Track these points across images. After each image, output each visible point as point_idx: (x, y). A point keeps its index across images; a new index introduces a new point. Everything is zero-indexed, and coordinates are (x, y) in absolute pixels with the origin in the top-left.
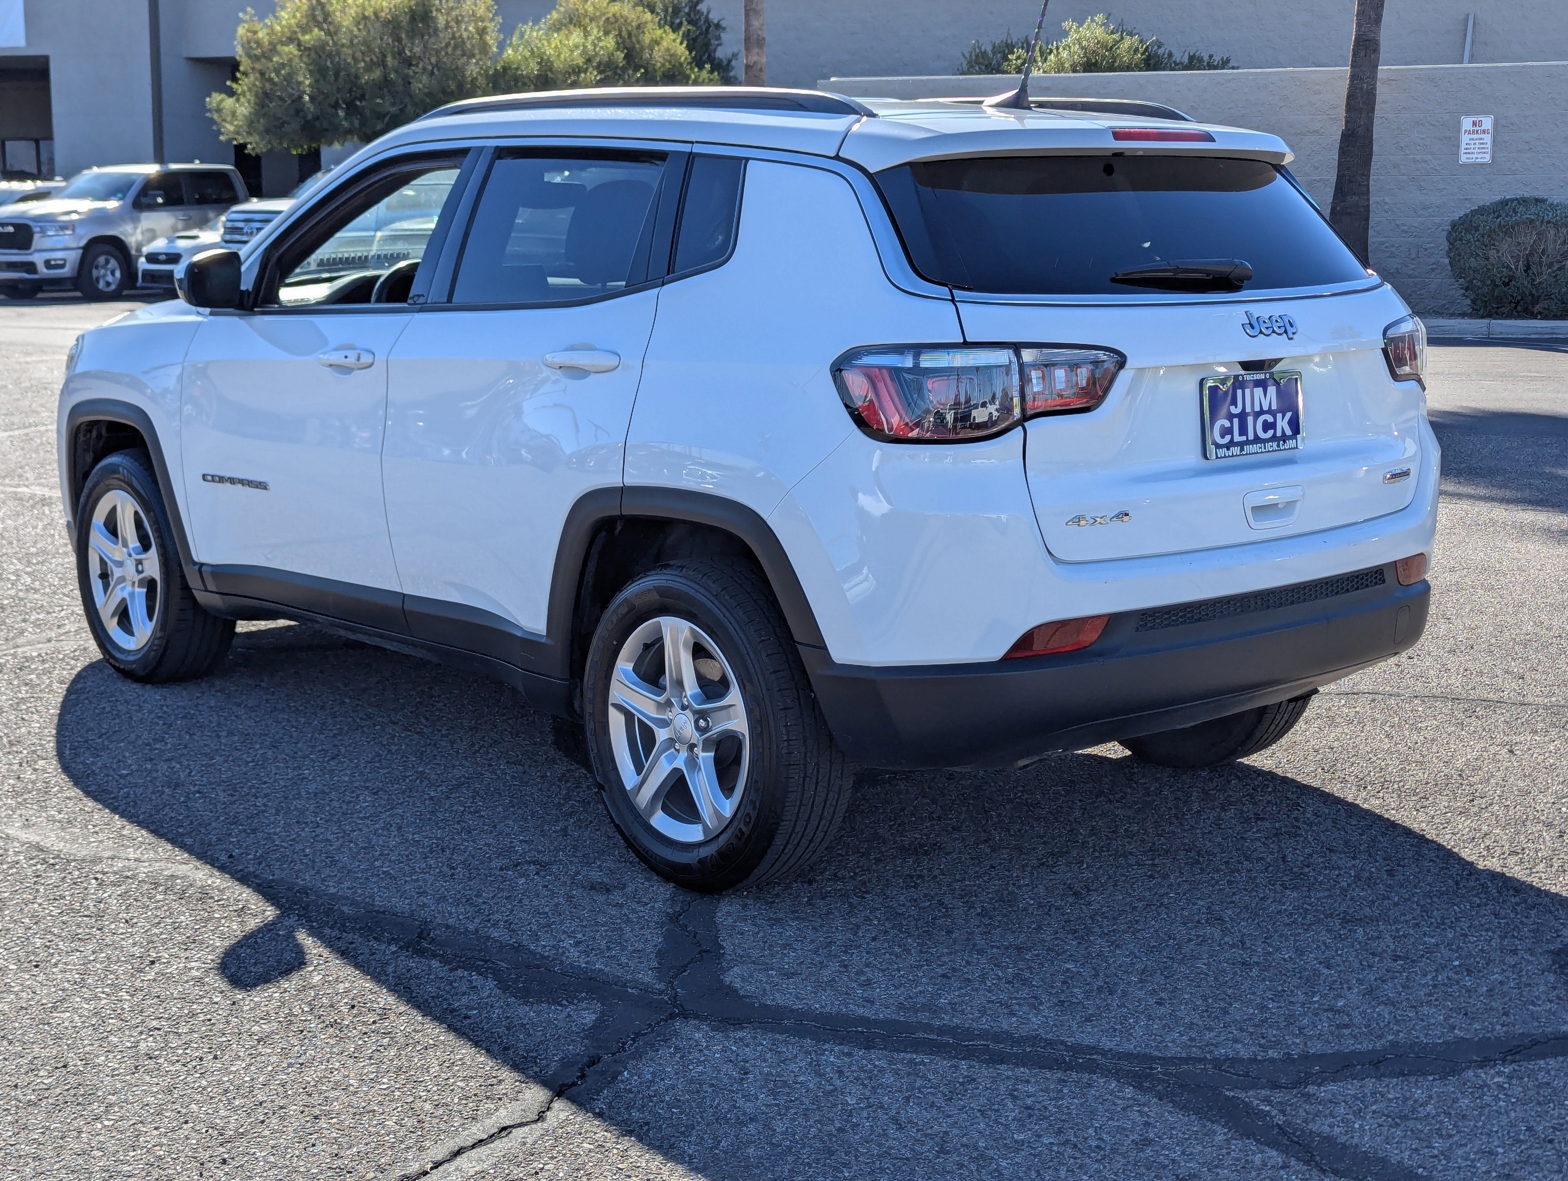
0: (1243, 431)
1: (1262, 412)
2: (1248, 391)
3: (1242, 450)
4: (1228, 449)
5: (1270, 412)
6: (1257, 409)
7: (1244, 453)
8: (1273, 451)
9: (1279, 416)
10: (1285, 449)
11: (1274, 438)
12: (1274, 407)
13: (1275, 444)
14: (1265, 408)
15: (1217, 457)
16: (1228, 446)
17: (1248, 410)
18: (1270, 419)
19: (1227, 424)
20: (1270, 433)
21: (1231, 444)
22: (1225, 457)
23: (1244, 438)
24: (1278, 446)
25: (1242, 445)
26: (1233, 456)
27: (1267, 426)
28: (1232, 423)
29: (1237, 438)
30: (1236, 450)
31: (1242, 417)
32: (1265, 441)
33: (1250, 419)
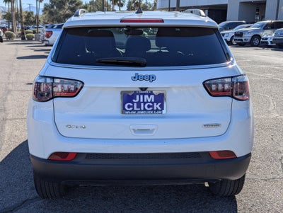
0: (139, 107)
1: (147, 102)
2: (142, 96)
5: (151, 102)
7: (139, 113)
8: (150, 114)
9: (155, 104)
10: (156, 114)
12: (153, 101)
14: (149, 101)
15: (125, 114)
16: (131, 111)
17: (142, 101)
18: (151, 104)
19: (132, 104)
20: (151, 108)
21: (133, 110)
22: (129, 114)
23: (138, 109)
24: (153, 112)
25: (137, 111)
26: (134, 114)
27: (149, 106)
28: (134, 104)
29: (136, 109)
30: (135, 112)
31: (139, 103)
32: (147, 111)
33: (142, 104)
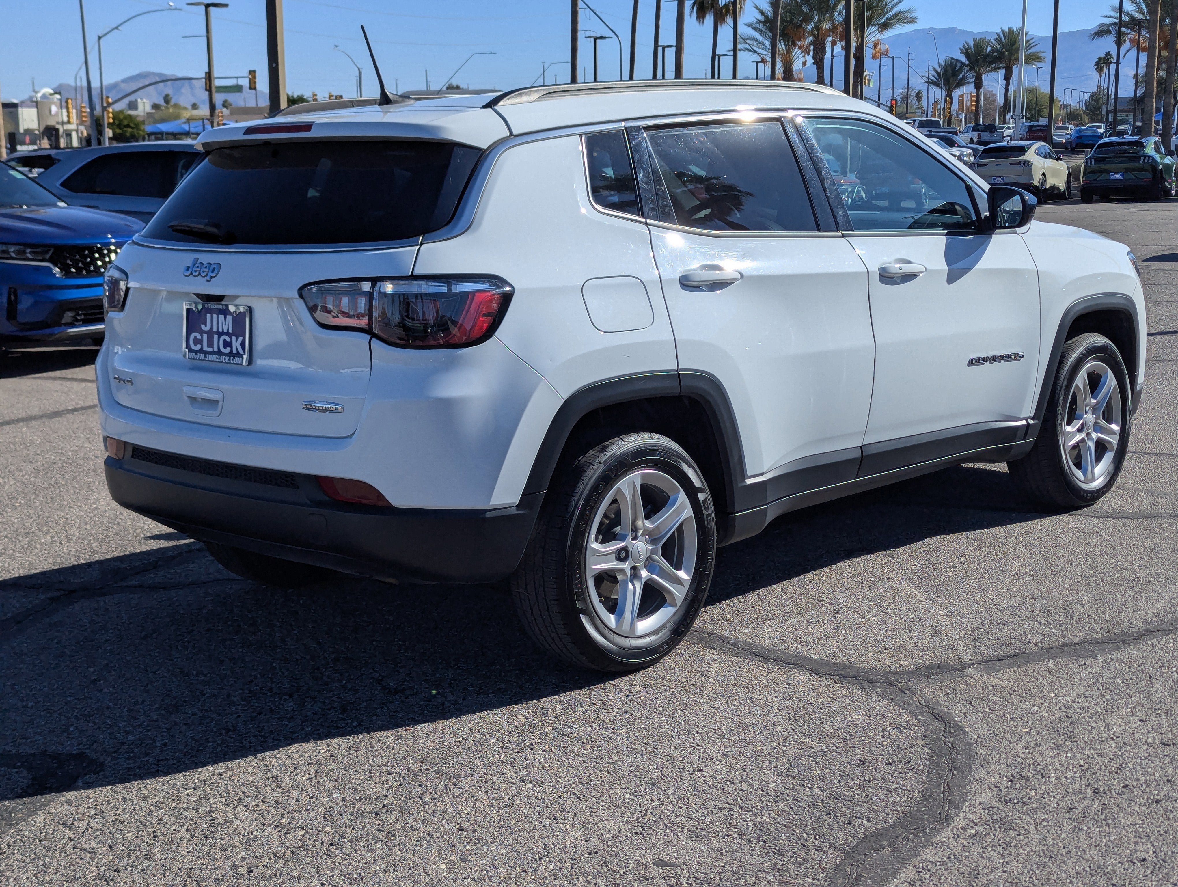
0: (210, 344)
1: (223, 333)
2: (215, 316)
3: (205, 357)
4: (196, 354)
5: (227, 334)
6: (220, 330)
7: (206, 359)
8: (225, 363)
9: (234, 338)
10: (233, 363)
11: (231, 354)
12: (230, 331)
13: (227, 358)
14: (225, 331)
15: (189, 358)
16: (196, 352)
17: (215, 329)
18: (228, 339)
19: (199, 337)
20: (228, 350)
21: (201, 351)
22: (194, 359)
23: (210, 349)
24: (229, 360)
25: (209, 353)
26: (199, 359)
27: (227, 344)
28: (202, 337)
29: (206, 348)
30: (201, 356)
31: (210, 333)
32: (224, 355)
33: (216, 336)
